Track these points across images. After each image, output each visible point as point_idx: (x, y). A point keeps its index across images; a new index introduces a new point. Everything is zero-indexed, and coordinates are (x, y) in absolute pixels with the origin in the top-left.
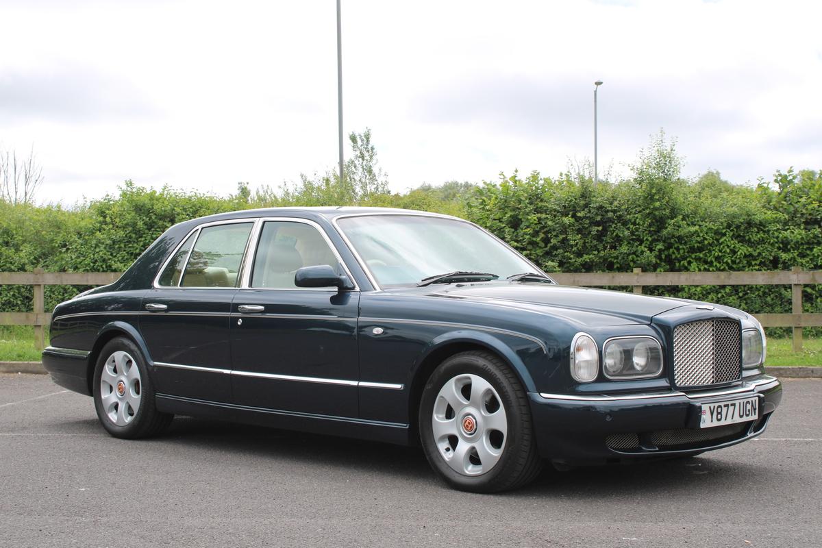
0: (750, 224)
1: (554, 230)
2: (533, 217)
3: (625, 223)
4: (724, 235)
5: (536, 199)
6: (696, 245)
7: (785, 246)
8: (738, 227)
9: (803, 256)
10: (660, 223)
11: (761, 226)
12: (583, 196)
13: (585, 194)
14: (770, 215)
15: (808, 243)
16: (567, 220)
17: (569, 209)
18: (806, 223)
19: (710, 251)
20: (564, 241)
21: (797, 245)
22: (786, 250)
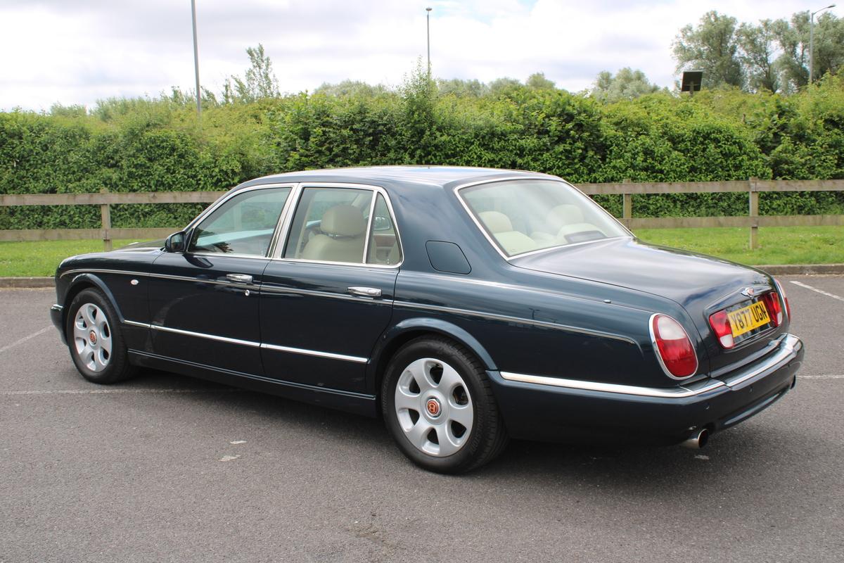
0: (493, 134)
1: (336, 141)
2: (319, 130)
3: (393, 135)
4: (473, 143)
5: (322, 115)
6: (450, 153)
7: (521, 152)
8: (483, 137)
9: (535, 160)
10: (421, 133)
11: (503, 136)
12: (360, 113)
13: (362, 111)
14: (509, 126)
15: (540, 150)
16: (345, 132)
17: (347, 123)
18: (539, 133)
19: (462, 157)
20: (345, 150)
21: (531, 152)
22: (521, 155)
